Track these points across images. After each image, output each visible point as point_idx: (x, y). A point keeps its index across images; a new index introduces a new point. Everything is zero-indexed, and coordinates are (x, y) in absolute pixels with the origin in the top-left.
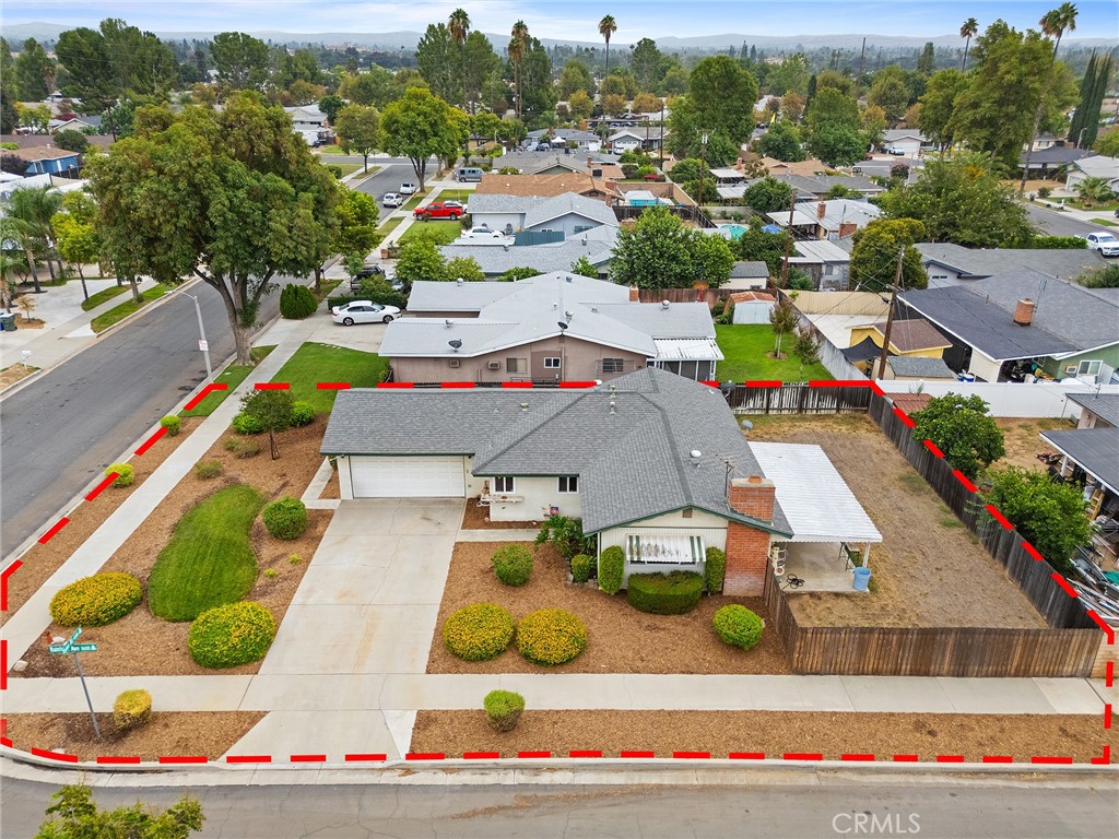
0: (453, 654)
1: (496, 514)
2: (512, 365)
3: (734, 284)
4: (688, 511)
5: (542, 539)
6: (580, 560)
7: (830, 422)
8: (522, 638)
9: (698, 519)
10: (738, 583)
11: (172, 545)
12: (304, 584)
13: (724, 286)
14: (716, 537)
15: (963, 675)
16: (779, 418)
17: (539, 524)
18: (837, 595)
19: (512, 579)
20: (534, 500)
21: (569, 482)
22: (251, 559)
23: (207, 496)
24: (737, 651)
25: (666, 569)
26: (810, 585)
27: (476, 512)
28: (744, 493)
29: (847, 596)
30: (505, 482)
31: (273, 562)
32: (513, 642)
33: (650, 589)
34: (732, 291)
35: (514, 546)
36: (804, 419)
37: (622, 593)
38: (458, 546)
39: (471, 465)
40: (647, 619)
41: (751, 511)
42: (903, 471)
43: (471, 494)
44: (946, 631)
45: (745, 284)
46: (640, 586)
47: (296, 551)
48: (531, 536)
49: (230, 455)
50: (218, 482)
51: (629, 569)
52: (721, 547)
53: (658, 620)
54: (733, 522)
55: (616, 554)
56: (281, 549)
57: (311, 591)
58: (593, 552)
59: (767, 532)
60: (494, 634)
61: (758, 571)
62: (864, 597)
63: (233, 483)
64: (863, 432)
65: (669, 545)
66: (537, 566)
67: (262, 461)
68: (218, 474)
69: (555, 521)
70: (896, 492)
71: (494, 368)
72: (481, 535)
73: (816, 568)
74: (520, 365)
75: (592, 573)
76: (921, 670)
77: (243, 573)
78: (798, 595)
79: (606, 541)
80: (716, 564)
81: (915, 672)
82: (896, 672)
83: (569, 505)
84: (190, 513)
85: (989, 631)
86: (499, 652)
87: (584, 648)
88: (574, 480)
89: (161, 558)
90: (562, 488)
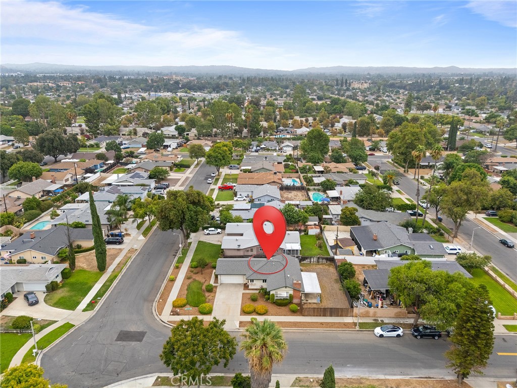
0: (244, 312)
1: (250, 287)
2: (252, 250)
3: (309, 223)
4: (286, 287)
5: (259, 292)
6: (267, 296)
7: (324, 265)
8: (256, 310)
9: (288, 289)
10: (296, 301)
11: (188, 293)
12: (215, 300)
13: (306, 224)
14: (291, 292)
15: (331, 316)
16: (313, 264)
17: (259, 289)
18: (314, 303)
19: (254, 300)
20: (258, 284)
21: (265, 281)
22: (204, 296)
23: (191, 283)
24: (294, 312)
25: (282, 298)
26: (309, 301)
27: (246, 286)
28: (296, 284)
29: (316, 303)
30: (252, 281)
31: (208, 296)
32: (255, 311)
33: (279, 302)
34: (309, 225)
35: (254, 294)
36: (319, 264)
37: (274, 303)
38: (243, 293)
39: (245, 277)
40: (278, 307)
41: (297, 287)
42: (336, 278)
43: (245, 283)
44: (328, 308)
45: (312, 223)
46: (277, 301)
47: (212, 294)
48: (258, 292)
49: (192, 273)
50: (192, 280)
51: (276, 298)
52: (292, 294)
53: (281, 307)
54: (294, 289)
55: (273, 295)
56: (209, 294)
57: (217, 302)
58: (269, 295)
59: (300, 291)
60: (251, 309)
61: (299, 298)
62: (319, 304)
63: (195, 280)
64: (331, 268)
65: (283, 293)
66: (259, 297)
67: (199, 275)
68: (192, 278)
69: (262, 289)
70: (333, 283)
71: (248, 251)
72: (247, 291)
73: (312, 298)
74: (254, 250)
75: (269, 299)
76: (324, 315)
77: (203, 298)
78: (307, 303)
79: (271, 293)
80: (291, 297)
81: (323, 316)
82: (320, 316)
83: (265, 285)
84: (189, 286)
85: (335, 308)
86: (252, 312)
87: (267, 312)
88: (266, 280)
89: (187, 295)
90: (263, 282)
